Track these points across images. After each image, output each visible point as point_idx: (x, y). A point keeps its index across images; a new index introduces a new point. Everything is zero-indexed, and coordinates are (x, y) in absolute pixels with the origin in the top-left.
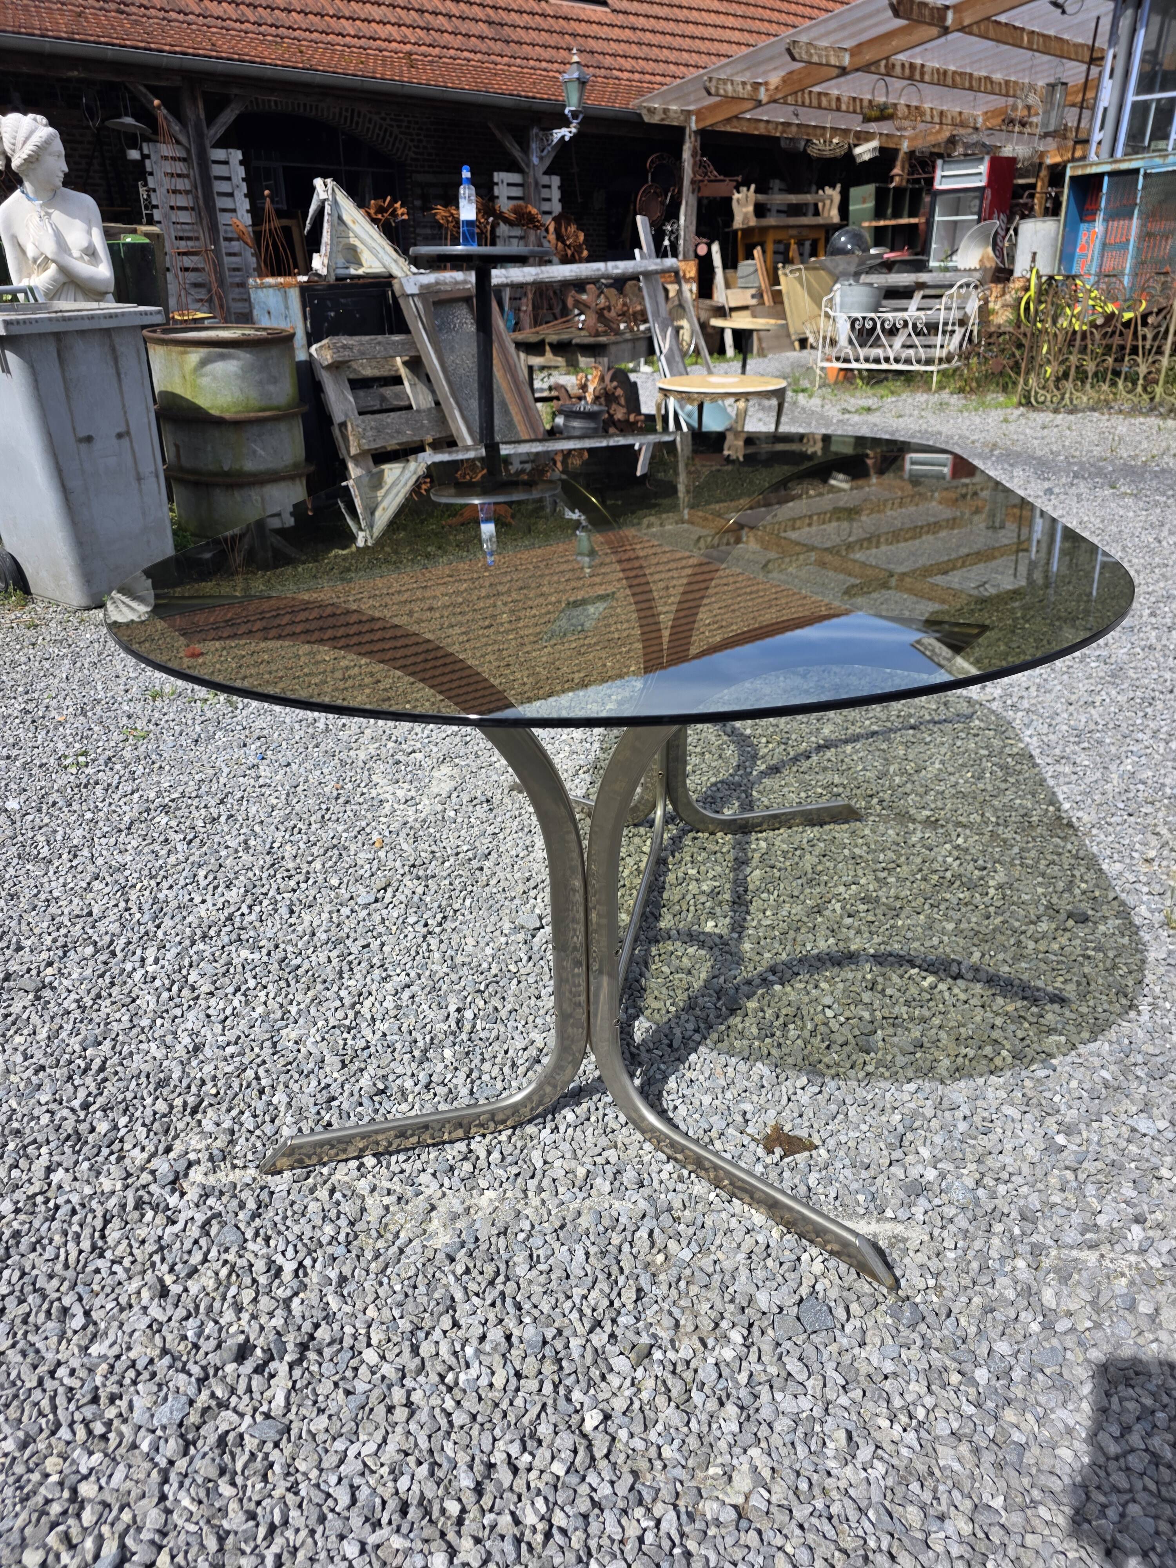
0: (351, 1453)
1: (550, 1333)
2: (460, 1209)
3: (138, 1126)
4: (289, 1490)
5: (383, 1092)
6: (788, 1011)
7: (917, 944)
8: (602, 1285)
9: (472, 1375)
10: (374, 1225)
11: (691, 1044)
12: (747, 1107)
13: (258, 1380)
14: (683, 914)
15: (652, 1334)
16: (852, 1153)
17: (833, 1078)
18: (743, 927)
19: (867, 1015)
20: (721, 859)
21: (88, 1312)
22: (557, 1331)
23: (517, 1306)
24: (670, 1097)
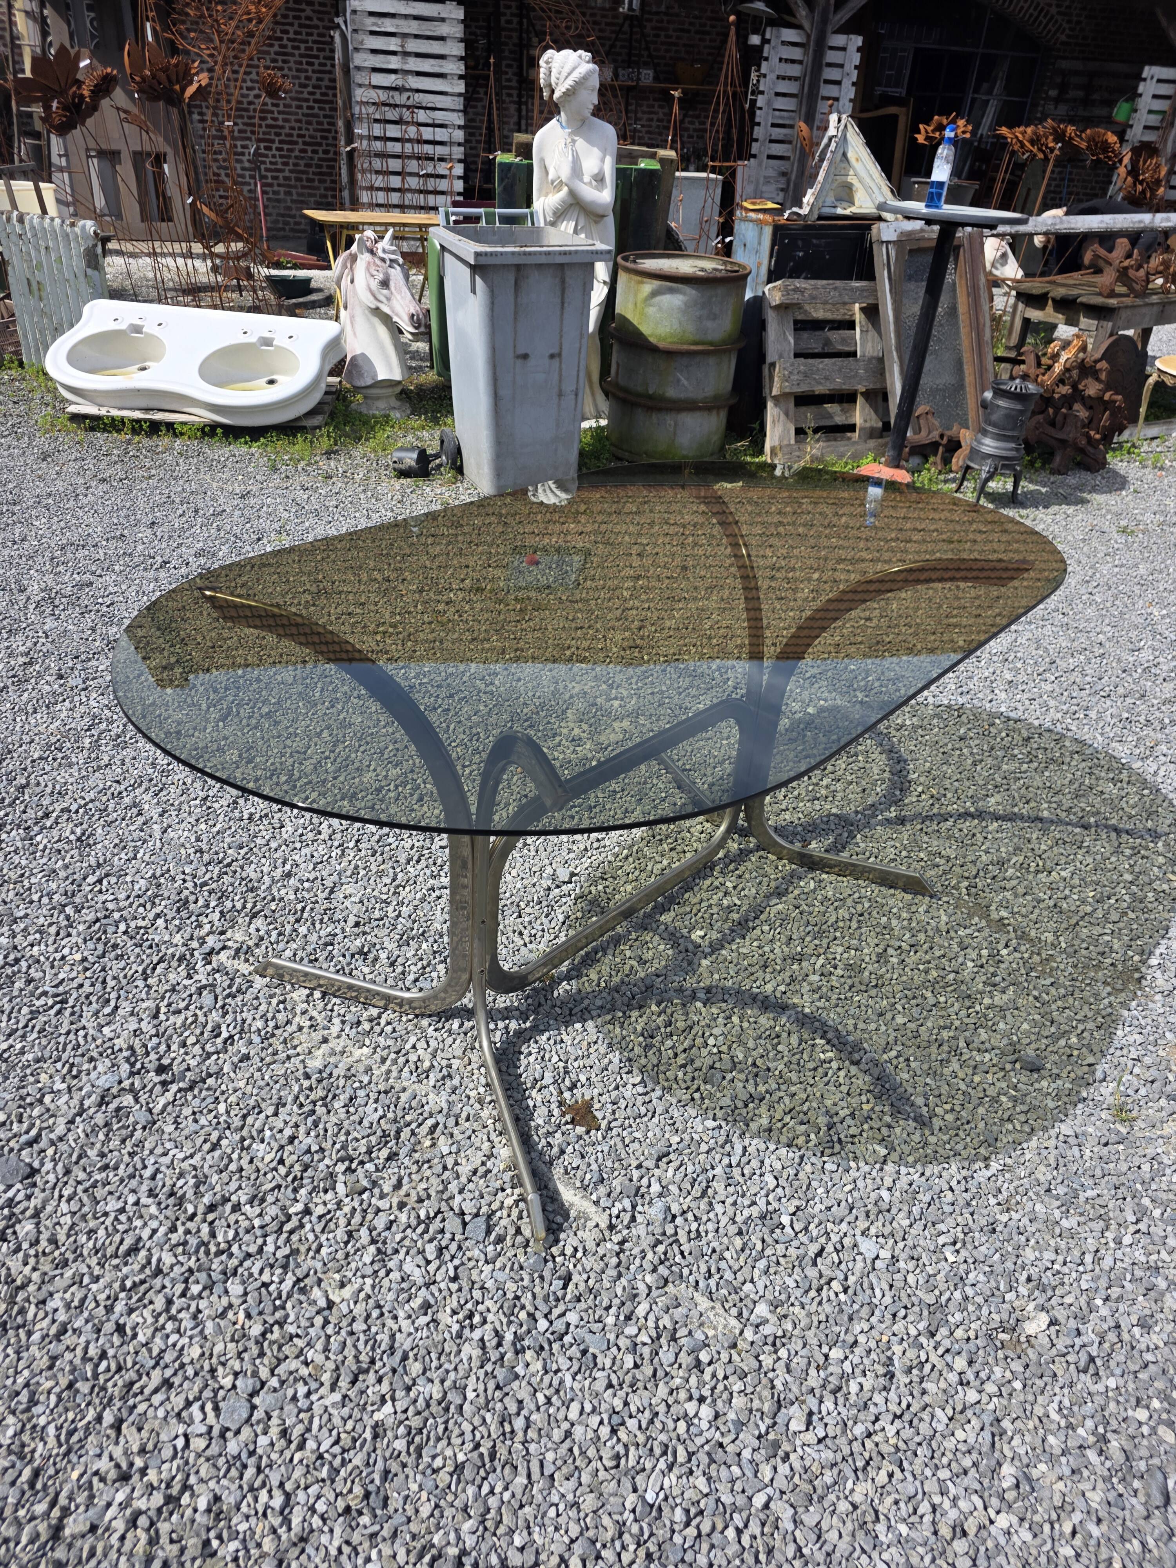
0: (171, 1153)
1: (315, 1148)
2: (338, 1049)
3: (218, 910)
4: (130, 1154)
5: (366, 954)
6: (681, 1025)
7: (851, 1022)
8: (373, 1139)
9: (259, 1148)
10: (286, 1035)
11: (586, 1015)
12: (583, 1078)
13: (158, 1088)
14: (688, 917)
15: (375, 1183)
16: (620, 1145)
17: (664, 1089)
18: (723, 947)
19: (741, 1056)
20: (765, 883)
21: (116, 1008)
22: (322, 1150)
23: (316, 1124)
24: (533, 1045)
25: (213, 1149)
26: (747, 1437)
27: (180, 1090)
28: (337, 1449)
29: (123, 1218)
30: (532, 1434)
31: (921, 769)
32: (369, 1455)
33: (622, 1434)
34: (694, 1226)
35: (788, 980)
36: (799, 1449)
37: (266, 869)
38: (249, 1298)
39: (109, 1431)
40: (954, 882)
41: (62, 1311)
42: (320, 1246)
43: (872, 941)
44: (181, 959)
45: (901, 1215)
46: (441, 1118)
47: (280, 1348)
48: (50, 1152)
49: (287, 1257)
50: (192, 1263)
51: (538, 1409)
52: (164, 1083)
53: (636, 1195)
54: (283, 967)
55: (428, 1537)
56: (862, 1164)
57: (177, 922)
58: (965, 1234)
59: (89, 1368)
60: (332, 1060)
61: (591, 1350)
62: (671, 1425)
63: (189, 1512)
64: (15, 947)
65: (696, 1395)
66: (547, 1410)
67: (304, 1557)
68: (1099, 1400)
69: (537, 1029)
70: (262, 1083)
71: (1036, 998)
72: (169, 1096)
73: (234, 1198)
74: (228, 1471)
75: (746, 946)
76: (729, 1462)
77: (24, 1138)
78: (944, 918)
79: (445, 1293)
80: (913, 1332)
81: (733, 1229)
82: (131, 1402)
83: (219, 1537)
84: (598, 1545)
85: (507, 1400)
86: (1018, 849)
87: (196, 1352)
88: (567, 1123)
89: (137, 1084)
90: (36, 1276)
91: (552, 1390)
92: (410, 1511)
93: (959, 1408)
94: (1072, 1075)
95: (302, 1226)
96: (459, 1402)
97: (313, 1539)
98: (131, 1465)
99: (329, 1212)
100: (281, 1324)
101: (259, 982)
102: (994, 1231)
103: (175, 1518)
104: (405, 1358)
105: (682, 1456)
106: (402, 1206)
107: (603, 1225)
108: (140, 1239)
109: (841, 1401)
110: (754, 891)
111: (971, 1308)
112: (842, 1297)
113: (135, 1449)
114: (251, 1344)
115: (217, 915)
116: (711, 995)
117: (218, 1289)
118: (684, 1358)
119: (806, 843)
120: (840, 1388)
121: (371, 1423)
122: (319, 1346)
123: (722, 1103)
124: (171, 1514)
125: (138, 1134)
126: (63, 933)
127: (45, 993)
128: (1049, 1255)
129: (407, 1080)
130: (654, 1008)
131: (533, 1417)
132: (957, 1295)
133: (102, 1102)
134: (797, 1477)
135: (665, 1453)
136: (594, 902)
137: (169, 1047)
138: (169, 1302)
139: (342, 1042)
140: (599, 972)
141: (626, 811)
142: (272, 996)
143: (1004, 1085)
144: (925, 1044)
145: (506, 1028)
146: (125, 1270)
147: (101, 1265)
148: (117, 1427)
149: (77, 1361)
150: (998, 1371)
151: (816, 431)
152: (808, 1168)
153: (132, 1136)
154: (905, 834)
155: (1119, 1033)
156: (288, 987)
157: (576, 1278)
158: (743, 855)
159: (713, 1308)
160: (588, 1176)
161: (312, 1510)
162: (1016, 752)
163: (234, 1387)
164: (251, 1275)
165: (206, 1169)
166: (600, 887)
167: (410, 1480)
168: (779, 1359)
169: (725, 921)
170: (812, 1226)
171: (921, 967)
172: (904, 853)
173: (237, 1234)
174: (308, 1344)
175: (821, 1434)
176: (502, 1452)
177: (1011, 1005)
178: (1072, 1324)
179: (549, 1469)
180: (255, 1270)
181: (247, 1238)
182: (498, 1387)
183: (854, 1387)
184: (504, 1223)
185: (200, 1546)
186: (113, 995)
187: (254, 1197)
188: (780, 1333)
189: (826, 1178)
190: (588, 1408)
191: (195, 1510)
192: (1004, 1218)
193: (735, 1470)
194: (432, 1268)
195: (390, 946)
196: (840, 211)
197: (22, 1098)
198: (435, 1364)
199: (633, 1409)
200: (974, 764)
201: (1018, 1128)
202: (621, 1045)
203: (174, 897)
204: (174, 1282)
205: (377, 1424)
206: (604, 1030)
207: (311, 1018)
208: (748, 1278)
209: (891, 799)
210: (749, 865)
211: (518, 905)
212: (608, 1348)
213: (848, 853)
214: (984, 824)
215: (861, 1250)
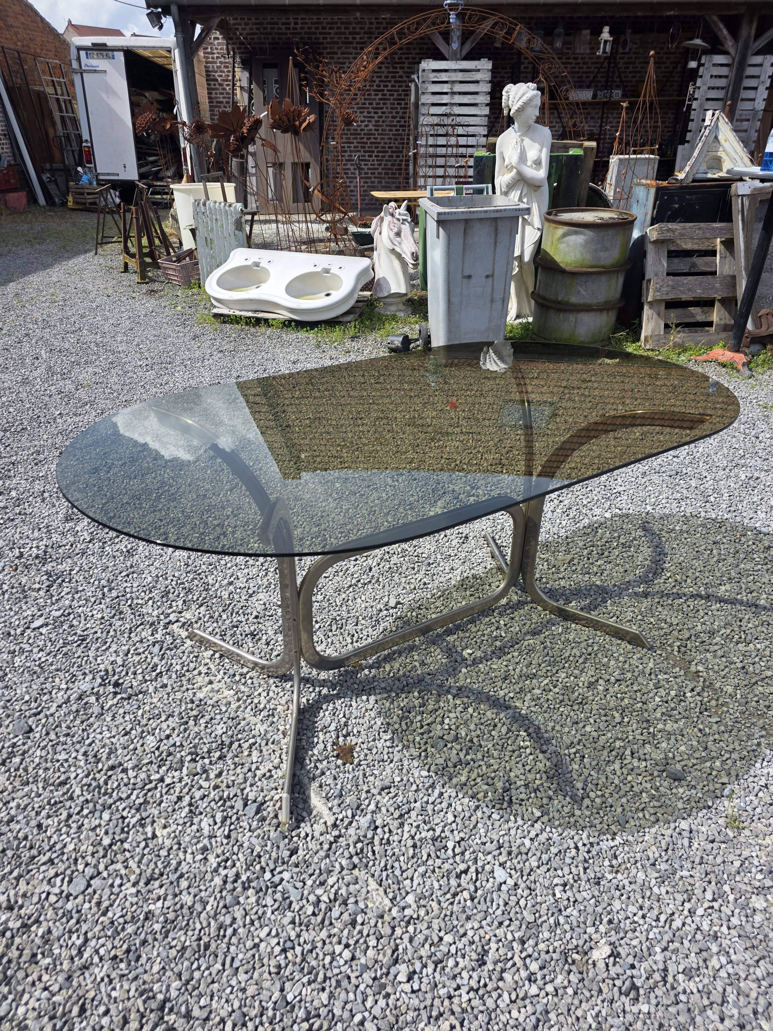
0: (104, 733)
1: (179, 744)
2: (216, 689)
3: (183, 599)
4: (83, 730)
5: (255, 635)
6: (430, 707)
7: (551, 724)
8: (214, 745)
9: (150, 738)
10: (191, 676)
11: (372, 692)
12: (355, 731)
13: (111, 695)
14: (466, 640)
15: (205, 771)
16: (361, 777)
17: (404, 746)
18: (481, 662)
20: (528, 625)
21: (110, 647)
22: (182, 745)
23: (185, 730)
24: (331, 705)
25: (125, 735)
26: (367, 977)
27: (122, 698)
28: (121, 920)
29: (66, 765)
30: (234, 940)
31: (675, 561)
32: (138, 928)
33: (290, 955)
34: (387, 836)
35: (518, 690)
36: (398, 993)
37: (219, 579)
38: (111, 824)
39: (13, 881)
40: (671, 641)
41: (14, 809)
42: (162, 802)
43: (590, 673)
44: (152, 624)
45: (534, 858)
46: (259, 740)
47: (115, 855)
48: (43, 721)
49: (141, 804)
50: (89, 797)
51: (244, 926)
52: (116, 693)
53: (358, 808)
54: (204, 638)
55: (151, 985)
56: (519, 819)
57: (159, 604)
58: (575, 881)
59: (16, 843)
60: (211, 695)
61: (291, 899)
62: (321, 957)
63: (33, 935)
64: (71, 606)
65: (344, 941)
66: (249, 928)
67: (82, 977)
68: (629, 1017)
69: (338, 696)
70: (166, 702)
71: (700, 730)
72: (115, 701)
73: (125, 765)
74: (62, 917)
75: (496, 664)
76: (349, 989)
77: (34, 711)
78: (651, 665)
79: (219, 844)
80: (510, 937)
81: (410, 843)
82: (30, 868)
83: (43, 954)
84: (247, 1018)
85: (227, 915)
86: (728, 624)
87: (71, 847)
88: (333, 756)
89: (101, 692)
90: (10, 788)
91: (256, 916)
92: (147, 967)
93: (521, 996)
94: (706, 789)
95: (156, 788)
96: (200, 910)
97: (91, 968)
98: (16, 902)
99: (174, 783)
100: (122, 842)
101: (188, 642)
102: (598, 884)
103: (25, 937)
104: (182, 876)
105: (321, 977)
106: (216, 787)
107: (329, 824)
108: (69, 778)
109: (438, 970)
110: (518, 629)
111: (558, 931)
112: (469, 903)
113: (21, 893)
114: (101, 849)
115: (181, 602)
116: (460, 692)
117: (97, 814)
118: (346, 917)
119: (568, 602)
120: (441, 962)
121: (146, 909)
122: (136, 859)
123: (437, 762)
124: (24, 934)
125: (92, 720)
126: (98, 602)
127: (75, 634)
128: (632, 909)
129: (248, 714)
130: (416, 694)
131: (241, 930)
132: (552, 920)
133: (80, 698)
134: (388, 1010)
135: (310, 973)
136: (407, 623)
137: (127, 673)
138: (70, 816)
139: (220, 685)
140: (392, 667)
141: (452, 569)
142: (191, 653)
143: (649, 786)
144: (600, 748)
145: (320, 692)
146: (56, 793)
147: (44, 789)
148: (18, 879)
149: (11, 839)
150: (560, 978)
151: (677, 325)
152: (479, 814)
153: (88, 719)
154: (646, 603)
155: (758, 765)
156: (203, 648)
157: (300, 852)
158: (520, 604)
159: (377, 890)
160: (332, 791)
161: (97, 952)
162: (755, 556)
163: (84, 872)
164: (118, 810)
165: (117, 746)
166: (414, 614)
167: (155, 949)
168: (407, 932)
169: (491, 646)
170: (467, 853)
171: (619, 696)
172: (639, 617)
173: (119, 785)
174: (132, 856)
175: (416, 987)
176: (213, 946)
177: (677, 732)
178: (630, 960)
179: (236, 964)
180: (121, 808)
181: (124, 789)
182: (225, 906)
183: (451, 963)
184: (270, 809)
185: (30, 956)
186: (110, 640)
187: (137, 766)
188: (415, 916)
189: (489, 823)
190: (274, 933)
191: (36, 935)
192: (610, 877)
193: (351, 996)
194: (216, 827)
195: (271, 632)
196: (710, 176)
197: (42, 689)
198: (196, 884)
199: (302, 940)
200: (719, 561)
201: (647, 817)
202: (386, 714)
203: (163, 589)
204: (76, 805)
205: (150, 911)
206: (380, 703)
207: (208, 669)
208: (410, 876)
209: (645, 580)
210: (522, 612)
211: (358, 618)
212: (301, 899)
213: (596, 613)
214: (709, 604)
215: (495, 875)
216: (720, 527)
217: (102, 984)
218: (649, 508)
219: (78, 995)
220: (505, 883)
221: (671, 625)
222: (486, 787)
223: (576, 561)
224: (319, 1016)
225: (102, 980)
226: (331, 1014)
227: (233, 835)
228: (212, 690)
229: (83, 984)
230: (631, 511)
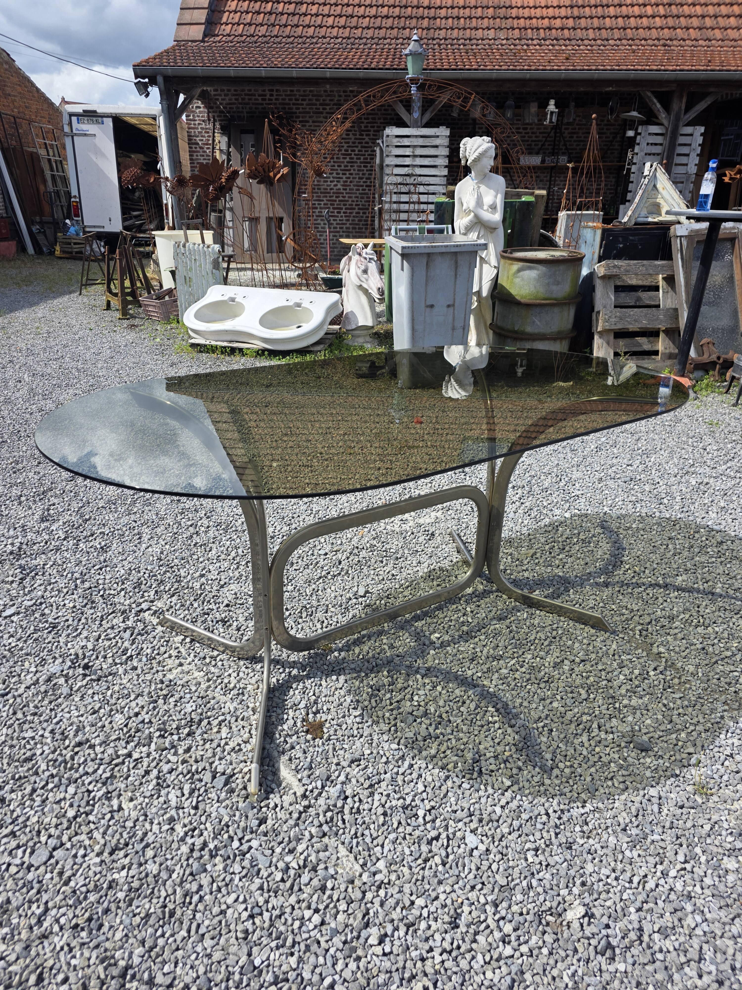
0: (72, 712)
2: (187, 670)
3: (155, 590)
4: (51, 709)
5: (225, 622)
6: (399, 686)
7: (519, 701)
8: (183, 722)
9: (119, 716)
10: (161, 659)
11: (342, 672)
12: (325, 708)
13: (81, 677)
14: (434, 625)
15: (173, 747)
16: (331, 750)
17: (373, 721)
18: (449, 645)
19: (432, 710)
20: (494, 612)
21: (80, 633)
22: (150, 722)
23: (154, 708)
24: (301, 684)
25: (94, 713)
26: (337, 941)
27: (91, 680)
28: (84, 889)
29: (32, 742)
30: (200, 907)
31: (633, 555)
32: (101, 897)
33: (257, 920)
34: (357, 805)
35: (485, 670)
36: (369, 956)
37: (191, 572)
38: (76, 797)
40: (632, 626)
42: (129, 776)
43: (556, 654)
44: (124, 612)
45: (505, 824)
46: (228, 717)
47: (80, 827)
48: (11, 701)
49: (107, 778)
50: (55, 772)
51: (211, 893)
52: (85, 675)
53: (328, 779)
54: (176, 623)
55: (113, 952)
56: (489, 788)
57: (131, 594)
58: (547, 846)
60: (181, 676)
61: (260, 866)
62: (290, 922)
64: (43, 597)
65: (313, 906)
66: (216, 895)
67: (40, 947)
68: (606, 976)
69: (308, 677)
70: (136, 682)
71: (665, 705)
72: (84, 682)
73: (93, 741)
74: (22, 888)
75: (464, 647)
76: (318, 953)
77: (2, 692)
78: (614, 646)
79: (186, 815)
80: (482, 900)
81: (380, 810)
84: (212, 983)
85: (194, 883)
86: (686, 610)
87: (35, 819)
88: (303, 731)
89: (71, 674)
91: (224, 883)
92: (110, 935)
93: (495, 957)
94: (673, 758)
95: (123, 763)
96: (165, 878)
97: (51, 937)
99: (141, 758)
100: (87, 814)
101: (160, 628)
102: (570, 848)
104: (147, 846)
105: (289, 942)
106: (184, 762)
107: (298, 794)
108: (35, 755)
109: (410, 932)
110: (484, 615)
111: (532, 894)
112: (440, 868)
114: (65, 821)
115: (153, 592)
116: (428, 672)
117: (62, 788)
118: (315, 882)
119: (532, 591)
120: (413, 925)
121: (109, 878)
122: (101, 830)
123: (407, 735)
125: (60, 700)
126: (70, 592)
127: (47, 622)
128: (605, 872)
129: (218, 693)
130: (385, 673)
131: (207, 897)
132: (524, 883)
133: (49, 680)
134: (359, 973)
135: (278, 938)
136: (376, 610)
137: (97, 657)
138: (34, 790)
139: (190, 667)
140: (361, 650)
141: (419, 562)
142: (162, 637)
143: (616, 756)
144: (568, 722)
145: (290, 673)
146: (20, 769)
147: (9, 764)
150: (534, 939)
151: (626, 353)
152: (449, 783)
153: (57, 699)
154: (607, 592)
155: (722, 736)
156: (174, 633)
157: (270, 822)
158: (486, 593)
159: (348, 856)
160: (302, 764)
161: (57, 921)
162: (709, 550)
163: (46, 843)
164: (83, 784)
165: (85, 724)
166: (383, 602)
167: (118, 917)
168: (378, 896)
169: (458, 630)
170: (438, 821)
171: (584, 674)
172: (601, 605)
173: (86, 760)
174: (97, 828)
175: (387, 950)
176: (179, 912)
177: (642, 707)
178: (605, 920)
179: (202, 930)
180: (86, 782)
181: (90, 763)
182: (191, 874)
183: (423, 925)
184: (239, 782)
186: (81, 627)
187: (105, 742)
188: (386, 881)
189: (460, 792)
190: (241, 899)
192: (581, 842)
193: (321, 960)
194: (183, 799)
195: (241, 619)
196: (650, 220)
197: (11, 672)
198: (162, 854)
199: (270, 906)
200: (674, 555)
201: (616, 785)
202: (357, 692)
203: (135, 581)
204: (41, 780)
205: (113, 880)
206: (350, 682)
207: (179, 652)
208: (380, 843)
209: (604, 571)
210: (487, 600)
211: (327, 606)
212: (270, 866)
213: (560, 600)
214: (667, 592)
215: (467, 841)
216: (674, 525)
217: (62, 953)
218: (606, 509)
219: (36, 964)
220: (476, 848)
221: (632, 611)
222: (455, 758)
223: (538, 555)
224: (287, 980)
225: (62, 949)
226: (299, 978)
227: (201, 806)
228: (182, 672)
229: (42, 953)
230: (589, 512)
